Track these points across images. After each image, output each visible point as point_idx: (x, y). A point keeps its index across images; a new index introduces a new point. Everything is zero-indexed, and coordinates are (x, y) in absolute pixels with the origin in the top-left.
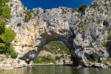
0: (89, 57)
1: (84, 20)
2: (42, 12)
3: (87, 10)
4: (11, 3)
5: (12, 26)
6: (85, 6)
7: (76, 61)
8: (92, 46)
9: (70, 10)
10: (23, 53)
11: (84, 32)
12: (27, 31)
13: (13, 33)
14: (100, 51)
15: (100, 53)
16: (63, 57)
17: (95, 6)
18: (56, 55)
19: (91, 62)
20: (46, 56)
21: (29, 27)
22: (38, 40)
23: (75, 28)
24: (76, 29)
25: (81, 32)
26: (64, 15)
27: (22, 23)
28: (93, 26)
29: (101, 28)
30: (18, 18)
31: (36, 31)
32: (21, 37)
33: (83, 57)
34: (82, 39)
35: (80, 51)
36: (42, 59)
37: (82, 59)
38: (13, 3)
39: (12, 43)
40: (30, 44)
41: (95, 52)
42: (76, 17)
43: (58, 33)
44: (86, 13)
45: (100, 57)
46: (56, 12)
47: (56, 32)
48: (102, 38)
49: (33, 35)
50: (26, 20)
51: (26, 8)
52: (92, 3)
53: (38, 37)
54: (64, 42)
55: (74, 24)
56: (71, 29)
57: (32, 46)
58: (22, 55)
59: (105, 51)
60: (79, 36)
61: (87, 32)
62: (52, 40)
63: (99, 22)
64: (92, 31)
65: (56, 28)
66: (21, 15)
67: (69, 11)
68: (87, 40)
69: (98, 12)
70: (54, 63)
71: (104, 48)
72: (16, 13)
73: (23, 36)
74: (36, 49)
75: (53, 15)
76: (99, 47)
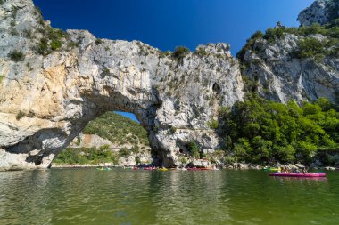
0: (184, 148)
1: (180, 75)
2: (91, 41)
3: (187, 57)
6: (185, 51)
8: (190, 127)
9: (155, 53)
10: (16, 132)
11: (177, 97)
12: (40, 77)
14: (204, 136)
15: (204, 140)
16: (135, 150)
17: (201, 54)
19: (186, 158)
21: (47, 68)
22: (72, 105)
23: (161, 88)
24: (164, 89)
25: (172, 96)
26: (143, 59)
27: (29, 54)
28: (196, 89)
29: (208, 94)
30: (14, 39)
31: (70, 81)
32: (17, 89)
34: (174, 111)
35: (168, 134)
36: (88, 154)
37: (169, 152)
40: (45, 112)
41: (195, 138)
42: (167, 67)
43: (125, 93)
44: (186, 63)
45: (202, 149)
47: (120, 91)
48: (209, 113)
49: (58, 89)
52: (197, 49)
53: (72, 97)
54: (137, 116)
55: (161, 81)
56: (154, 89)
57: (53, 116)
58: (13, 139)
59: (213, 137)
60: (168, 105)
61: (184, 99)
62: (110, 109)
63: (206, 83)
64: (193, 99)
65: (121, 82)
67: (153, 53)
68: (183, 114)
69: (206, 66)
71: (211, 131)
73: (25, 88)
74: (66, 126)
75: (117, 53)
76: (202, 129)
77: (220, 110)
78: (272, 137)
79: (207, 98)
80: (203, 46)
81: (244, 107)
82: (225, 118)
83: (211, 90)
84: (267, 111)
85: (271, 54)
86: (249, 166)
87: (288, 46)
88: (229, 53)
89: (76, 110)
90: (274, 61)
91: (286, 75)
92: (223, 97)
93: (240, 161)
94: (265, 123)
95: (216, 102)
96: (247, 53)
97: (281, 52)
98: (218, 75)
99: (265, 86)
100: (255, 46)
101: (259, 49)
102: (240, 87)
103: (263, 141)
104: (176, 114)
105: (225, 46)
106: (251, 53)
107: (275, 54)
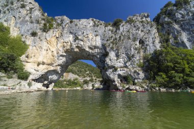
0: (123, 79)
1: (118, 36)
2: (68, 22)
3: (122, 25)
4: (22, 3)
5: (22, 35)
6: (121, 21)
7: (107, 84)
8: (126, 67)
9: (103, 24)
10: (38, 73)
11: (118, 50)
12: (45, 44)
13: (23, 44)
14: (135, 72)
15: (135, 74)
17: (130, 21)
18: (84, 79)
19: (125, 85)
20: (72, 79)
21: (48, 39)
22: (61, 58)
23: (107, 45)
24: (109, 45)
25: (114, 49)
26: (96, 28)
27: (39, 33)
28: (129, 44)
29: (136, 46)
30: (32, 25)
31: (59, 45)
32: (36, 51)
33: (116, 79)
34: (116, 58)
35: (113, 71)
37: (114, 81)
38: (25, 3)
39: (21, 58)
40: (49, 62)
41: (129, 73)
42: (110, 32)
43: (87, 49)
44: (121, 29)
45: (135, 79)
46: (86, 23)
47: (85, 48)
48: (138, 58)
49: (54, 49)
50: (45, 30)
52: (128, 19)
53: (61, 53)
54: (94, 61)
55: (107, 40)
56: (104, 46)
57: (53, 64)
58: (36, 76)
59: (141, 73)
60: (112, 55)
61: (122, 50)
62: (80, 58)
63: (135, 40)
64: (127, 50)
65: (85, 43)
66: (38, 22)
67: (101, 24)
68: (121, 59)
69: (134, 29)
71: (139, 69)
72: (31, 17)
73: (39, 50)
74: (59, 68)
75: (82, 27)
76: (133, 68)
77: (144, 56)
78: (183, 71)
79: (136, 49)
80: (131, 17)
81: (161, 53)
82: (148, 61)
83: (138, 44)
84: (178, 55)
85: (180, 16)
86: (167, 90)
87: (193, 9)
88: (149, 19)
89: (63, 60)
90: (182, 21)
91: (191, 30)
92: (146, 48)
93: (160, 87)
94: (177, 63)
95: (142, 51)
96: (161, 18)
97: (188, 14)
98: (142, 34)
99: (176, 38)
100: (167, 12)
101: (170, 14)
102: (157, 41)
103: (176, 74)
104: (117, 59)
105: (146, 15)
106: (165, 17)
107: (183, 16)
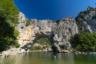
0: (61, 47)
1: (59, 27)
2: (36, 21)
3: (60, 22)
5: (18, 28)
6: (60, 20)
7: (54, 49)
8: (63, 41)
10: (23, 44)
12: (27, 31)
13: (18, 32)
14: (67, 44)
15: (67, 45)
16: (47, 47)
17: (64, 20)
18: (43, 46)
19: (62, 50)
20: (37, 47)
21: (28, 29)
22: (33, 37)
23: (54, 31)
24: (55, 31)
25: (57, 33)
26: (49, 24)
27: (24, 27)
28: (64, 31)
29: (67, 32)
30: (22, 24)
31: (33, 32)
33: (58, 47)
34: (58, 37)
35: (57, 43)
36: (35, 48)
37: (57, 48)
38: (19, 15)
39: (17, 38)
40: (28, 39)
41: (64, 44)
42: (55, 25)
43: (45, 33)
44: (60, 24)
45: (67, 47)
46: (44, 22)
48: (68, 37)
49: (30, 34)
50: (27, 25)
51: (27, 18)
52: (63, 19)
53: (33, 35)
54: (48, 38)
55: (54, 29)
56: (52, 32)
57: (30, 40)
58: (23, 46)
59: (69, 44)
60: (56, 36)
61: (60, 34)
62: (41, 37)
63: (66, 29)
64: (63, 33)
65: (44, 31)
66: (24, 22)
67: (51, 22)
68: (60, 38)
69: (66, 24)
70: (42, 50)
71: (69, 42)
72: (21, 21)
73: (24, 34)
74: (32, 42)
75: (42, 23)
76: (66, 42)
77: (71, 36)
78: (88, 44)
79: (67, 33)
80: (65, 18)
81: (78, 35)
82: (73, 38)
83: (68, 30)
84: (86, 36)
85: (86, 18)
86: (81, 53)
87: (92, 15)
88: (72, 19)
90: (87, 20)
92: (72, 32)
93: (78, 51)
94: (85, 40)
95: (70, 34)
96: (78, 18)
97: (90, 17)
98: (70, 26)
99: (85, 28)
100: (81, 16)
102: (77, 29)
103: (85, 45)
105: (71, 17)
106: (80, 18)
107: (88, 18)
